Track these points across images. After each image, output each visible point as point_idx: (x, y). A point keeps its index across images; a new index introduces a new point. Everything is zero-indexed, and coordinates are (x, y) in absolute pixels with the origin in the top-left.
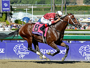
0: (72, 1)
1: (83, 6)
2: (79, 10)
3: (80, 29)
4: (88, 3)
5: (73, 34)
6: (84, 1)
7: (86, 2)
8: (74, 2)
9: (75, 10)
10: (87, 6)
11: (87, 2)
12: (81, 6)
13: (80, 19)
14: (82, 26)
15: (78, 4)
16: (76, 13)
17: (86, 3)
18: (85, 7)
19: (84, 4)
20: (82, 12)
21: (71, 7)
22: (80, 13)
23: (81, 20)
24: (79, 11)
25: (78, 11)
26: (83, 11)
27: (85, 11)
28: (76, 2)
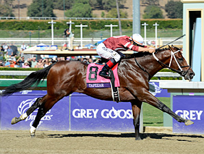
0: (5, 11)
1: (27, 22)
2: (19, 29)
3: (22, 66)
4: (37, 15)
5: (7, 77)
6: (29, 11)
7: (32, 13)
8: (8, 12)
9: (11, 29)
10: (34, 21)
11: (35, 13)
12: (23, 20)
13: (22, 47)
14: (26, 62)
15: (17, 17)
16: (12, 34)
17: (32, 16)
18: (31, 23)
19: (28, 18)
20: (26, 33)
21: (3, 23)
22: (20, 35)
23: (23, 50)
24: (20, 31)
25: (17, 31)
26: (27, 31)
27: (31, 31)
28: (13, 13)
